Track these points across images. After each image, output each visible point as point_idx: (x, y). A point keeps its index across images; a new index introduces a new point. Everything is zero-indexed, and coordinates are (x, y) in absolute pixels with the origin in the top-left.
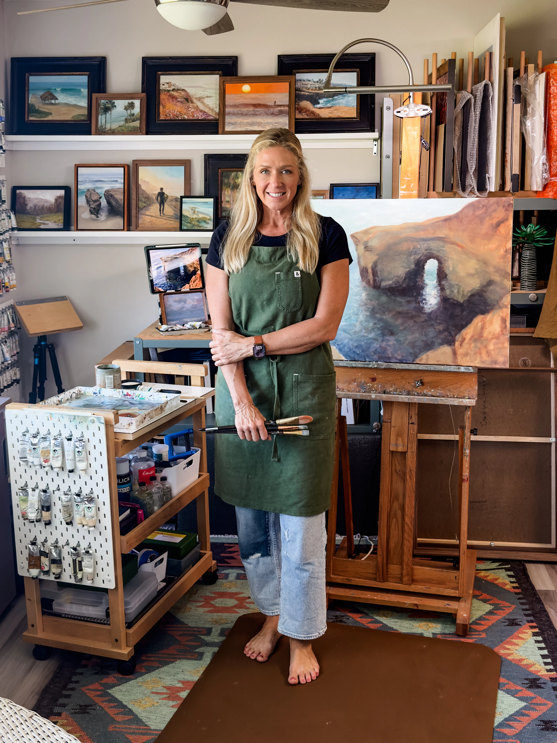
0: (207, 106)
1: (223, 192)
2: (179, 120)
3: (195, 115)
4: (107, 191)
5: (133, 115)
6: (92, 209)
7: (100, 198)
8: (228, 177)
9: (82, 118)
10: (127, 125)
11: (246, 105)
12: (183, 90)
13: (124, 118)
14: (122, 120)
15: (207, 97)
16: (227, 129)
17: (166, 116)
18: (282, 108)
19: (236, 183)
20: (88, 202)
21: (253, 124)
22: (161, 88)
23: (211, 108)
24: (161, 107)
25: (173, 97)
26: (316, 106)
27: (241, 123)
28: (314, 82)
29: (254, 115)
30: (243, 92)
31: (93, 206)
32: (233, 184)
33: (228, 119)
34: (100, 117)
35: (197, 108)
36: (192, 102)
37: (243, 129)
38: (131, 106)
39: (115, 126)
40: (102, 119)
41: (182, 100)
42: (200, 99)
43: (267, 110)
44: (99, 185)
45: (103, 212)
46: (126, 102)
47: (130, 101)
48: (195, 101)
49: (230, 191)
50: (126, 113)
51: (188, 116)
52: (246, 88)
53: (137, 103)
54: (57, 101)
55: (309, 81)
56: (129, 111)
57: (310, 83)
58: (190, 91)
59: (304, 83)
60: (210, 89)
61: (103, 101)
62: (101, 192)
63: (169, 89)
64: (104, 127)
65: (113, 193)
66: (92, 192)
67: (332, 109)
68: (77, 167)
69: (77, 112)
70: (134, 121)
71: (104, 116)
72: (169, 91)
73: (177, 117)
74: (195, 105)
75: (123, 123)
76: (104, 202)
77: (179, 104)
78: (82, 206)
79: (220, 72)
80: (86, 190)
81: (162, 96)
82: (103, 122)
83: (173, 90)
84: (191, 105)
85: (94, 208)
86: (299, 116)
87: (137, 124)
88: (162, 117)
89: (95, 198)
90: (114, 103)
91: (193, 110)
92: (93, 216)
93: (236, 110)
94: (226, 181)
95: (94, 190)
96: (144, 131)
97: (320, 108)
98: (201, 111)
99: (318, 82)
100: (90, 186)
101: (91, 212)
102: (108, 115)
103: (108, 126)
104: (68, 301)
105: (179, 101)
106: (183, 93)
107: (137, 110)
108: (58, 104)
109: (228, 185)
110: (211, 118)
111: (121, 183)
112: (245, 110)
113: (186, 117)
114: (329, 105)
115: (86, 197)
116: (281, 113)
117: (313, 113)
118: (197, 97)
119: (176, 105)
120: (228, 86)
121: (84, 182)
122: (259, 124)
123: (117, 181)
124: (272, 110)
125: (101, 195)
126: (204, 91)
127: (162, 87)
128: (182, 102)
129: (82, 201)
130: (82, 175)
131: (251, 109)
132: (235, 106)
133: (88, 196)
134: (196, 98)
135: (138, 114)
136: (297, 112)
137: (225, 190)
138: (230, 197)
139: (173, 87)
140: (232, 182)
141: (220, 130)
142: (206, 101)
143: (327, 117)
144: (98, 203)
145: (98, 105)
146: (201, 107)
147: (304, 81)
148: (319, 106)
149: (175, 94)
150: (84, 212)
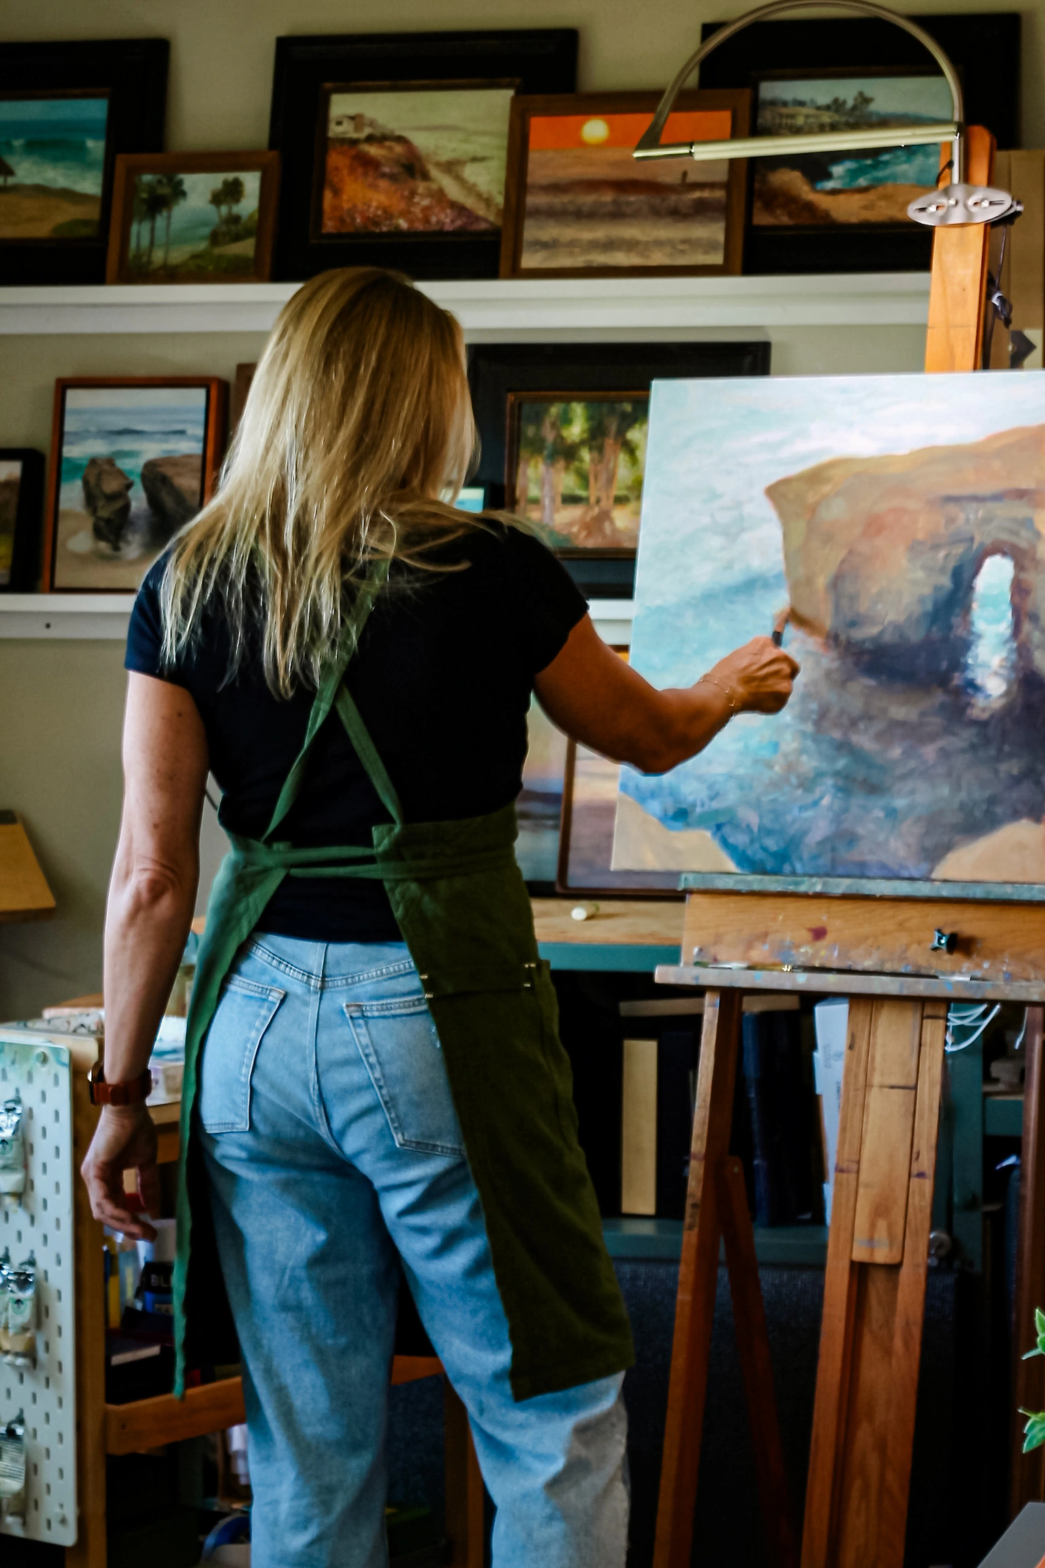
0: (470, 189)
1: (520, 470)
2: (382, 235)
3: (434, 219)
4: (151, 466)
5: (235, 219)
6: (102, 524)
7: (129, 486)
8: (538, 419)
9: (85, 231)
10: (217, 251)
11: (593, 185)
12: (401, 140)
13: (207, 231)
14: (203, 238)
15: (475, 159)
16: (529, 261)
17: (342, 221)
18: (706, 194)
19: (562, 438)
20: (91, 499)
21: (609, 245)
22: (331, 134)
23: (485, 196)
24: (328, 196)
25: (369, 164)
26: (820, 186)
27: (572, 244)
28: (818, 108)
29: (617, 215)
30: (582, 144)
31: (104, 513)
32: (555, 443)
33: (532, 231)
34: (134, 228)
35: (440, 196)
36: (426, 177)
37: (579, 261)
38: (233, 191)
39: (178, 255)
40: (140, 233)
41: (396, 170)
42: (451, 167)
43: (656, 201)
44: (126, 444)
45: (135, 532)
46: (215, 181)
47: (230, 176)
48: (434, 172)
49: (541, 467)
50: (215, 215)
51: (411, 222)
52: (595, 129)
53: (251, 182)
54: (11, 181)
55: (801, 104)
56: (224, 209)
57: (804, 111)
58: (422, 141)
59: (784, 111)
60: (485, 133)
61: (147, 178)
62: (133, 466)
63: (355, 135)
64: (145, 259)
65: (169, 471)
66: (106, 467)
67: (871, 196)
68: (63, 386)
69: (68, 213)
70: (237, 238)
71: (145, 227)
72: (354, 142)
73: (377, 224)
74: (434, 186)
75: (203, 246)
76: (138, 500)
77: (383, 184)
78: (70, 514)
79: (518, 81)
80: (85, 463)
81: (336, 160)
82: (145, 242)
83: (370, 139)
84: (421, 187)
85: (108, 521)
86: (762, 219)
87: (246, 248)
88: (329, 226)
89: (111, 486)
90: (180, 183)
91: (426, 202)
92: (103, 546)
93: (559, 200)
94: (530, 431)
95: (110, 461)
96: (267, 269)
97: (834, 192)
98: (453, 205)
99: (828, 108)
100: (98, 448)
101: (98, 533)
102: (160, 222)
103: (158, 256)
104: (18, 828)
105: (384, 175)
106: (399, 149)
107: (249, 204)
108: (16, 188)
109: (537, 446)
110: (483, 226)
111: (194, 438)
112: (588, 200)
113: (403, 224)
114: (862, 182)
115: (86, 484)
116: (701, 210)
117: (809, 207)
118: (445, 157)
119: (374, 187)
120: (539, 126)
121: (82, 436)
122: (630, 245)
123: (182, 433)
124: (673, 199)
125: (132, 478)
126: (465, 141)
127: (334, 130)
128: (392, 177)
129: (72, 495)
130: (78, 412)
131: (607, 197)
132: (556, 188)
133: (92, 481)
134: (438, 165)
135: (251, 217)
136: (758, 205)
137: (527, 462)
138: (541, 483)
139: (367, 131)
140: (549, 435)
141: (504, 265)
142: (471, 173)
143: (854, 220)
144: (118, 504)
145: (132, 187)
146: (453, 191)
147: (785, 104)
148: (830, 185)
149: (373, 151)
150: (74, 532)
